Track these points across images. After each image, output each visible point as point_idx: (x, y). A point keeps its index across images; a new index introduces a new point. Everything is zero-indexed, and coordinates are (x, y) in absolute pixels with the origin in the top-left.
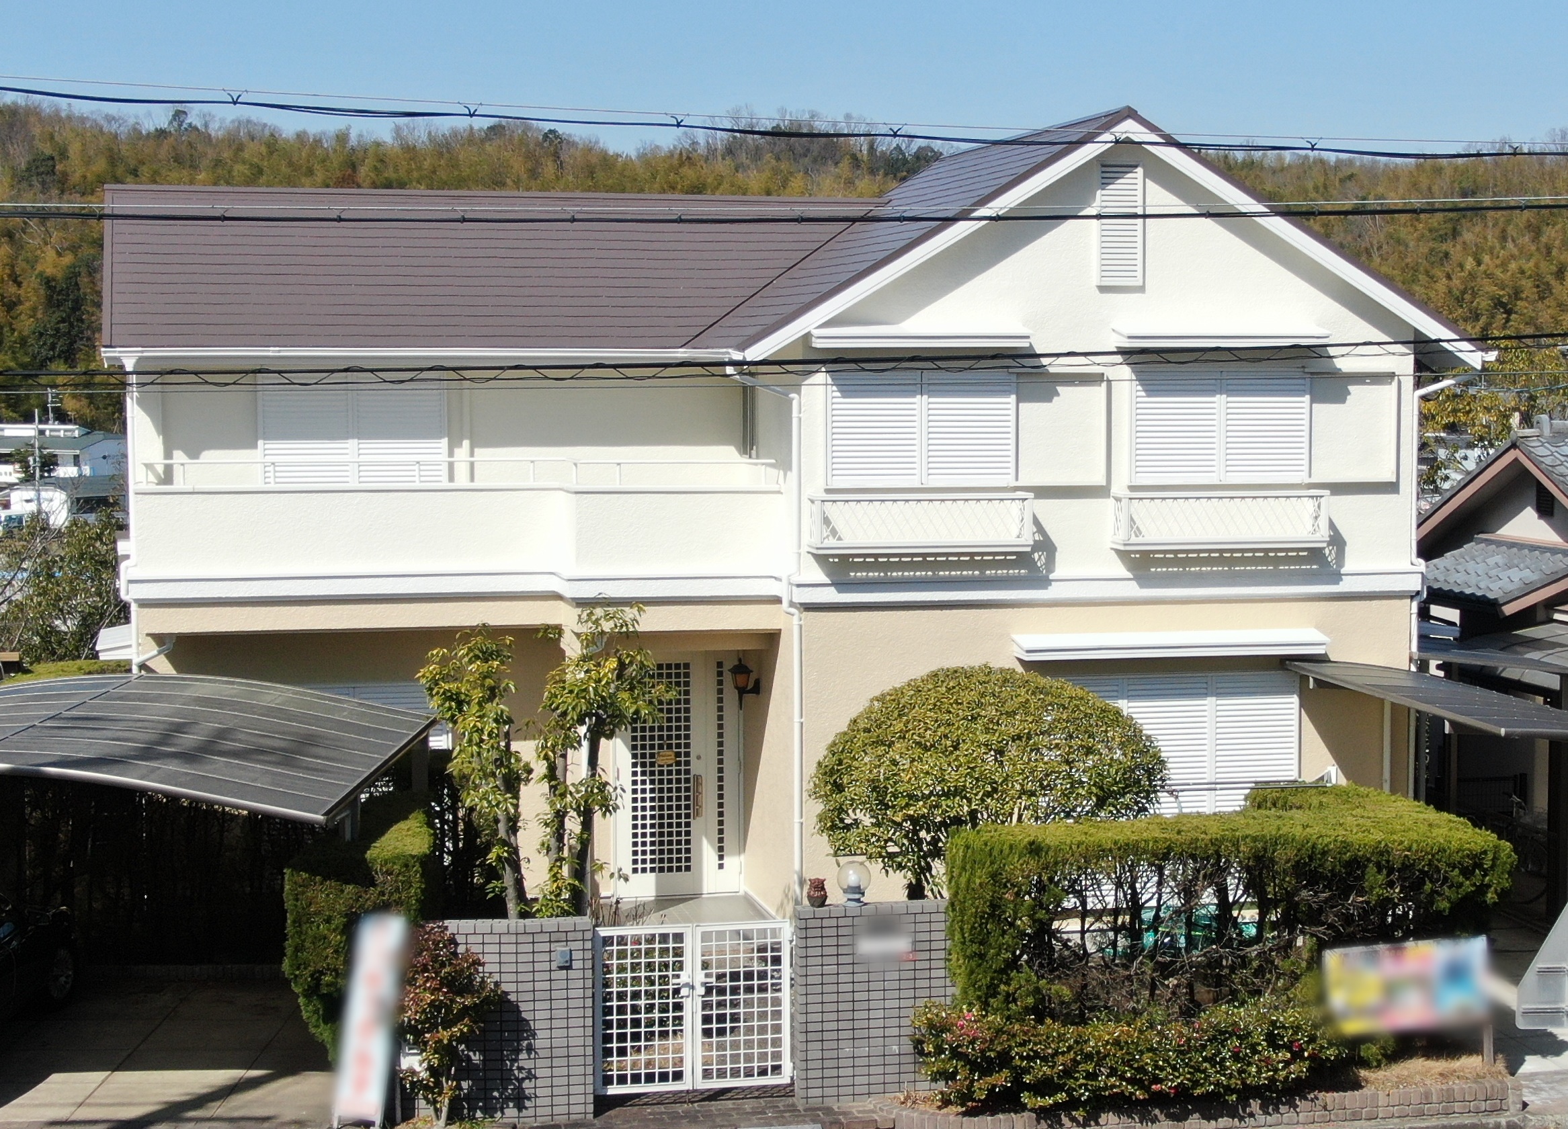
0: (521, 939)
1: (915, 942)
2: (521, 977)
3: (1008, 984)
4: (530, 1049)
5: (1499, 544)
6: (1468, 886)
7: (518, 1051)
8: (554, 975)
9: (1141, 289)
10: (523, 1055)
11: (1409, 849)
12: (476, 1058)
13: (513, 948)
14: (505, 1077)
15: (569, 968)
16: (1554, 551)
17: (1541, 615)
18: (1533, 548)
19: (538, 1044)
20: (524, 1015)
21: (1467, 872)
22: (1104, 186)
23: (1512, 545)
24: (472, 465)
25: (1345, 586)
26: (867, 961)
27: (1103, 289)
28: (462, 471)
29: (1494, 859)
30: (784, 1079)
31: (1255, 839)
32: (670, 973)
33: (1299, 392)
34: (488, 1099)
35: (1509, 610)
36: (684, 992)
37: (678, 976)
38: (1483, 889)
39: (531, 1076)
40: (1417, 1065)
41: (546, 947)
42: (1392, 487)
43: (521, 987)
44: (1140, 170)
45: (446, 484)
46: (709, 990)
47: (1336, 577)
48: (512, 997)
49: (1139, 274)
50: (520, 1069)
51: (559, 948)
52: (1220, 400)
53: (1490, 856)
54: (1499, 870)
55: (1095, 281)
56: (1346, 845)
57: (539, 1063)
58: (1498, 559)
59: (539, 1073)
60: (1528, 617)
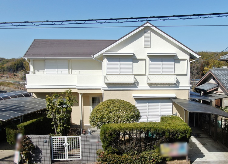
0: (39, 138)
1: (98, 140)
2: (39, 144)
3: (108, 148)
4: (41, 154)
5: (208, 83)
6: (183, 135)
7: (39, 154)
8: (44, 143)
9: (150, 47)
10: (40, 155)
11: (173, 130)
12: (34, 155)
13: (38, 139)
14: (38, 158)
15: (46, 142)
16: (214, 84)
17: (212, 92)
18: (212, 84)
19: (42, 153)
20: (40, 149)
21: (183, 133)
22: (145, 33)
23: (210, 83)
24: (72, 72)
25: (179, 88)
26: (91, 143)
27: (145, 47)
28: (70, 72)
29: (188, 131)
30: (80, 159)
31: (147, 128)
32: (63, 143)
33: (172, 62)
34: (36, 161)
35: (208, 91)
36: (65, 146)
37: (64, 144)
38: (186, 135)
39: (42, 158)
40: (176, 161)
41: (43, 139)
42: (186, 75)
43: (39, 145)
44: (150, 31)
45: (68, 74)
46: (69, 146)
47: (178, 87)
48: (38, 146)
49: (150, 45)
50: (40, 157)
51: (45, 140)
52: (161, 63)
53: (187, 130)
54: (188, 133)
55: (144, 46)
56: (162, 129)
57: (42, 156)
58: (208, 85)
59: (42, 157)
60: (210, 92)
